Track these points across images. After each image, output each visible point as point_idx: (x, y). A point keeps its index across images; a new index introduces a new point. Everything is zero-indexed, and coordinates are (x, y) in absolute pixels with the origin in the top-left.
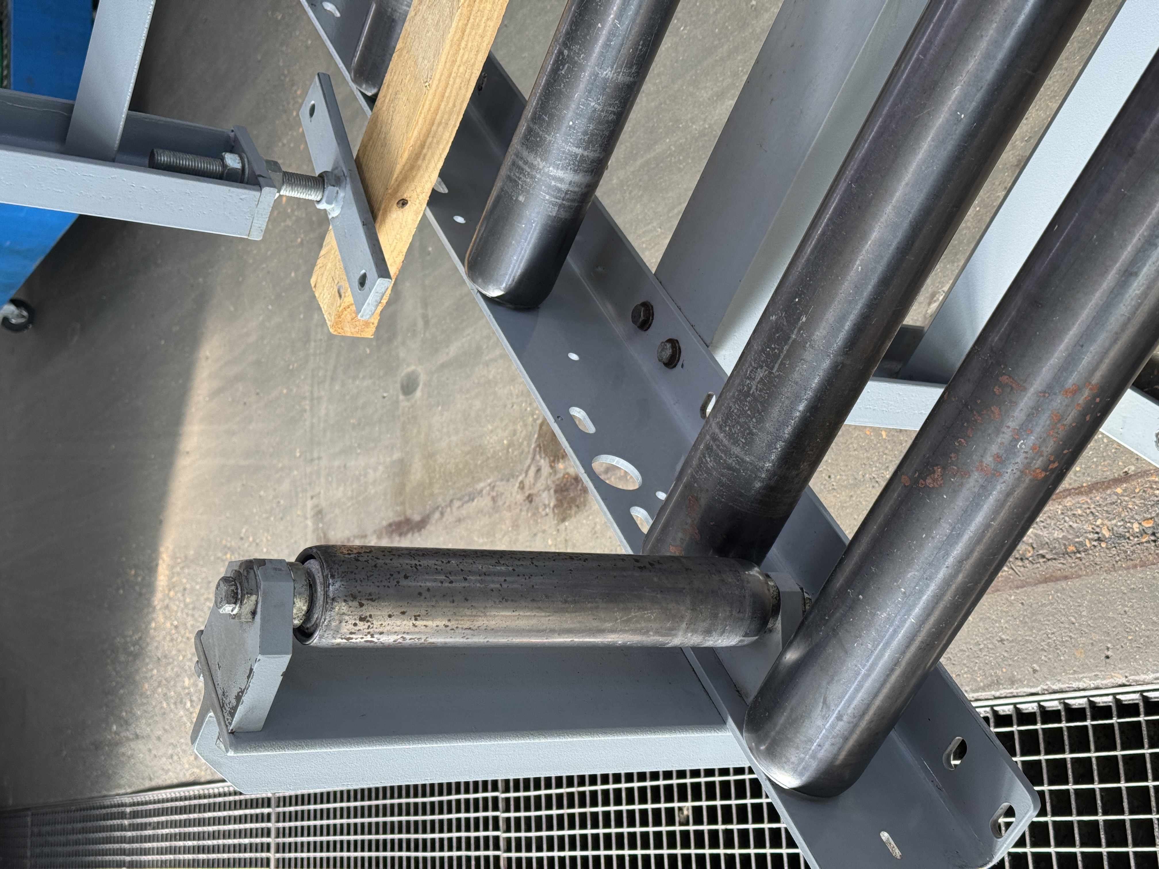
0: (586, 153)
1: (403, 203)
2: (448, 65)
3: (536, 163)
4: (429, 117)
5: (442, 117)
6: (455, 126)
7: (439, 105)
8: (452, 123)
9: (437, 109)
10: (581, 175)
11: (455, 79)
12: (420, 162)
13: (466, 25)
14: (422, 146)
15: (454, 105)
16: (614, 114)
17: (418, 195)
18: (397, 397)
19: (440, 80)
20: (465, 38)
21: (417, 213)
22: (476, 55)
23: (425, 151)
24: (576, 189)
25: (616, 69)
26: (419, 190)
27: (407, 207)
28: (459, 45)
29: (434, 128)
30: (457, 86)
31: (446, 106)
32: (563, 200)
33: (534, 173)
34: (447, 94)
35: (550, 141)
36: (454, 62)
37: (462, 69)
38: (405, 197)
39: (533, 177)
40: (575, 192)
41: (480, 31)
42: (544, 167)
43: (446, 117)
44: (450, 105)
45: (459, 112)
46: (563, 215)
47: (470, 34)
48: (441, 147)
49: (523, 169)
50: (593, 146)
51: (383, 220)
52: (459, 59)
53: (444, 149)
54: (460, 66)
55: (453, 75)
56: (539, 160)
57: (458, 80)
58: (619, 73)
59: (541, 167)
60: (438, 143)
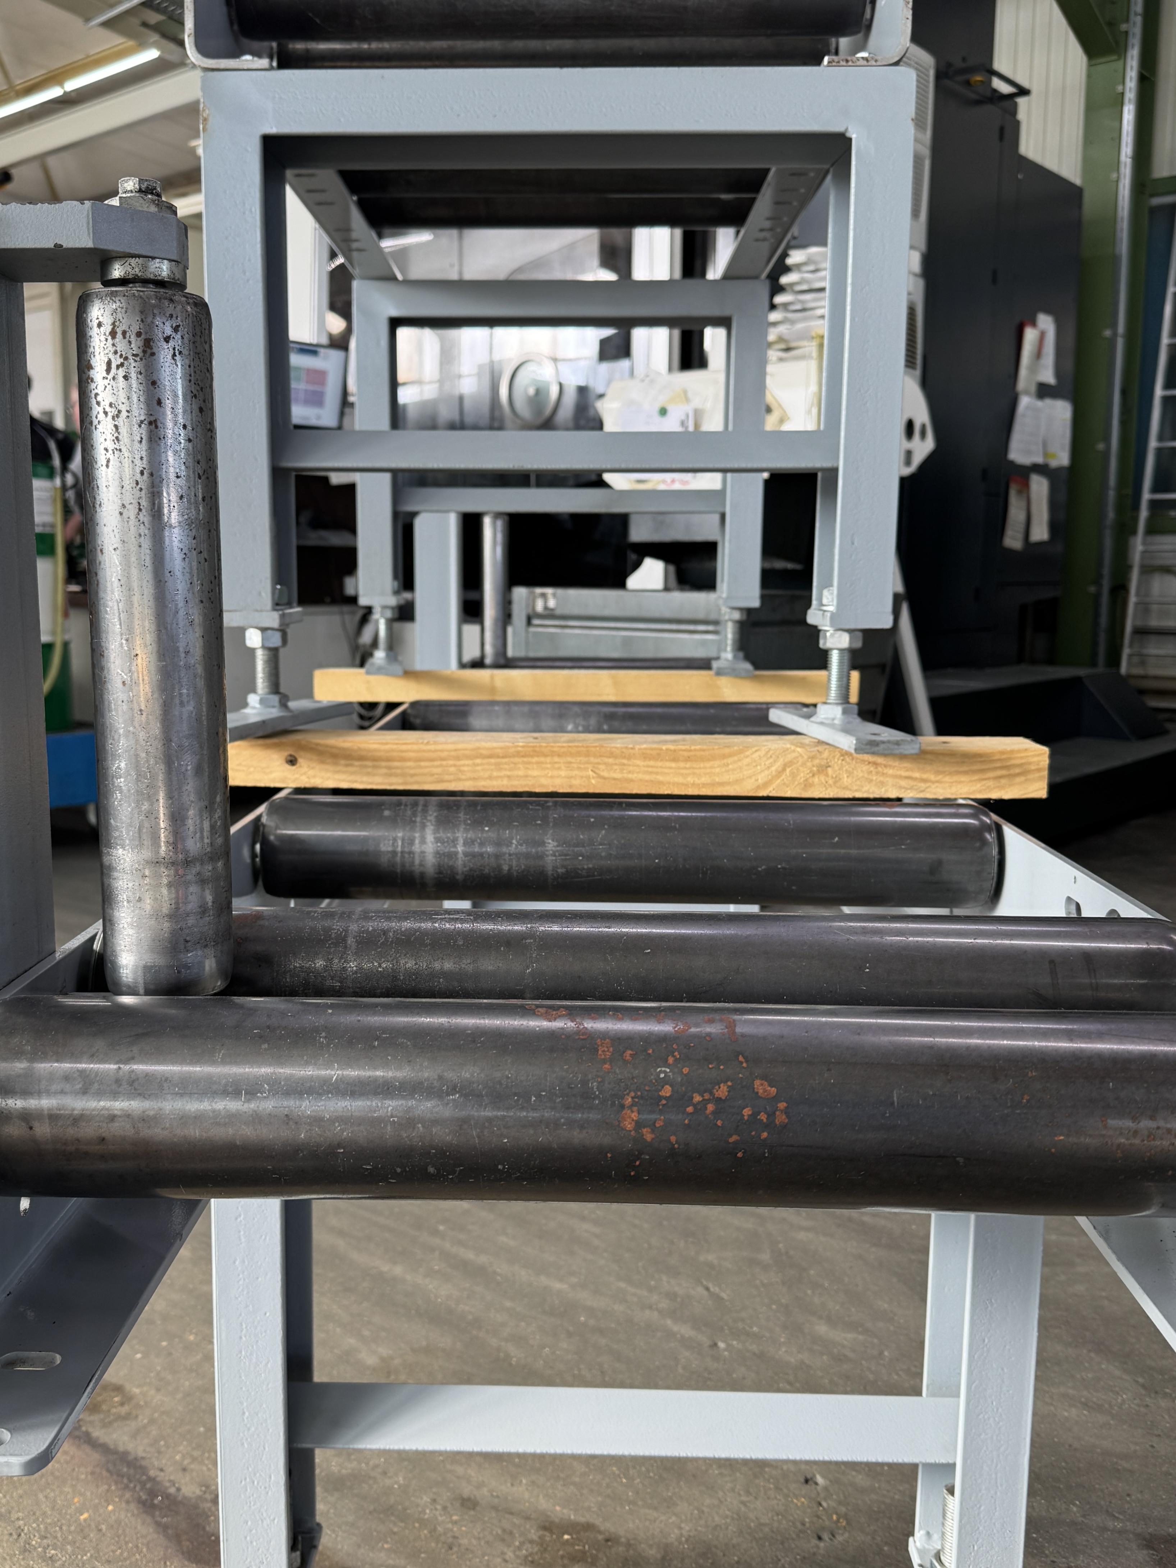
0: (460, 855)
1: (292, 761)
2: (453, 753)
4: (394, 754)
6: (391, 784)
7: (409, 760)
9: (404, 760)
11: (441, 766)
12: (343, 762)
13: (498, 757)
14: (361, 758)
15: (413, 775)
17: (305, 774)
20: (485, 761)
21: (283, 780)
22: (470, 779)
23: (357, 763)
26: (311, 773)
27: (288, 767)
28: (477, 757)
29: (384, 764)
30: (435, 770)
31: (410, 768)
32: (402, 852)
33: (419, 814)
34: (423, 764)
36: (458, 758)
37: (452, 769)
38: (301, 761)
40: (413, 862)
41: (495, 774)
42: (430, 821)
43: (398, 771)
44: (412, 772)
45: (406, 784)
47: (488, 764)
48: (365, 779)
50: (470, 861)
51: (268, 747)
52: (462, 762)
53: (362, 782)
58: (555, 856)
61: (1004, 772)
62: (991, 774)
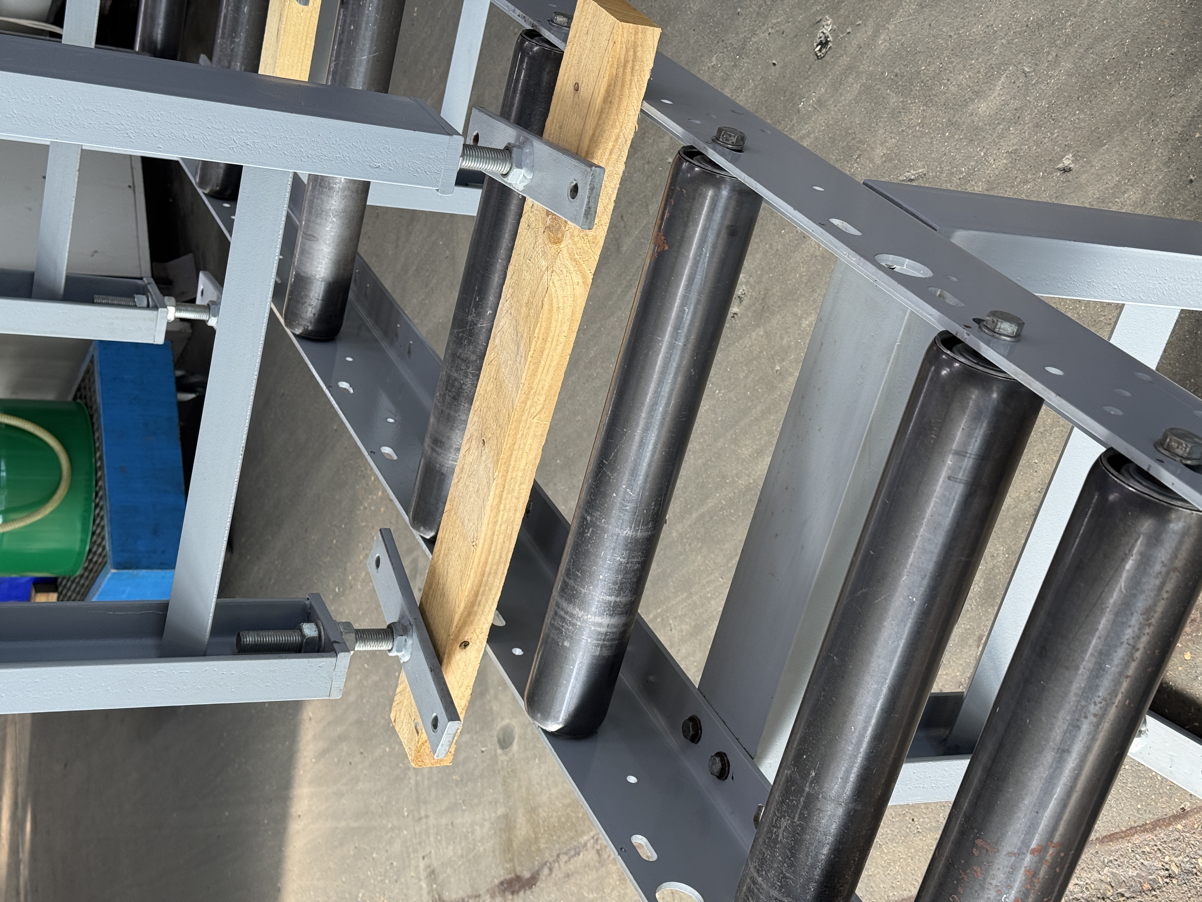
0: (618, 599)
1: (465, 644)
2: (490, 526)
3: (575, 612)
4: (479, 570)
5: (491, 568)
6: (503, 573)
7: (487, 559)
8: (500, 571)
9: (486, 562)
10: (617, 618)
11: (498, 536)
12: (475, 608)
13: (503, 491)
14: (476, 595)
15: (500, 557)
16: (639, 563)
17: (478, 636)
18: (495, 751)
19: (485, 539)
20: (503, 501)
21: (478, 651)
22: (515, 514)
23: (479, 599)
24: (614, 630)
25: (635, 527)
26: (478, 631)
27: (468, 648)
28: (498, 509)
29: (485, 579)
30: (501, 541)
31: (493, 559)
32: (604, 641)
33: (575, 621)
34: (493, 549)
35: (585, 594)
36: (496, 522)
37: (503, 527)
38: (466, 639)
39: (574, 625)
40: (613, 633)
41: (515, 494)
42: (582, 616)
43: (494, 567)
44: (497, 557)
45: (506, 561)
46: (606, 653)
47: (506, 498)
48: (493, 592)
49: (564, 619)
50: (624, 592)
51: (449, 662)
52: (500, 519)
53: (496, 594)
54: (501, 525)
55: (496, 533)
56: (578, 610)
57: (501, 536)
58: (638, 530)
59: (580, 615)
60: (490, 590)
61: (630, 65)
62: (628, 77)
